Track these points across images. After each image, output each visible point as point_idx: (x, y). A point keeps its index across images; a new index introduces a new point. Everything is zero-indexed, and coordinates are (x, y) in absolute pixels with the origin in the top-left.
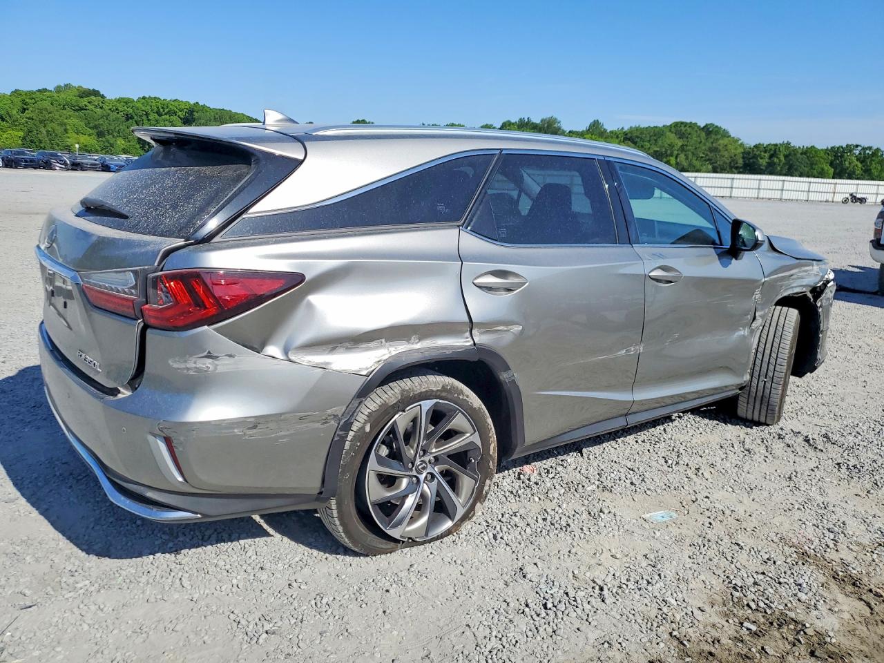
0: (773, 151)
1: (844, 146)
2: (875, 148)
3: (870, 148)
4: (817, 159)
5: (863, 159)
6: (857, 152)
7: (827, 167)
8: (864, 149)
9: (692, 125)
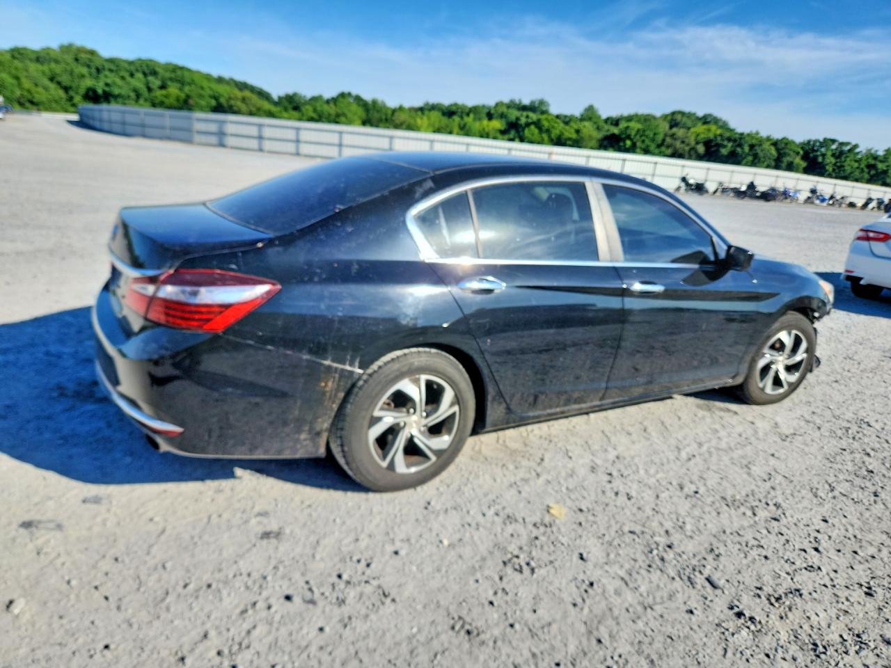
0: (738, 140)
1: (821, 140)
2: (854, 143)
3: (848, 144)
4: (787, 151)
5: (839, 155)
6: (834, 147)
7: (798, 160)
8: (842, 144)
9: (689, 115)
